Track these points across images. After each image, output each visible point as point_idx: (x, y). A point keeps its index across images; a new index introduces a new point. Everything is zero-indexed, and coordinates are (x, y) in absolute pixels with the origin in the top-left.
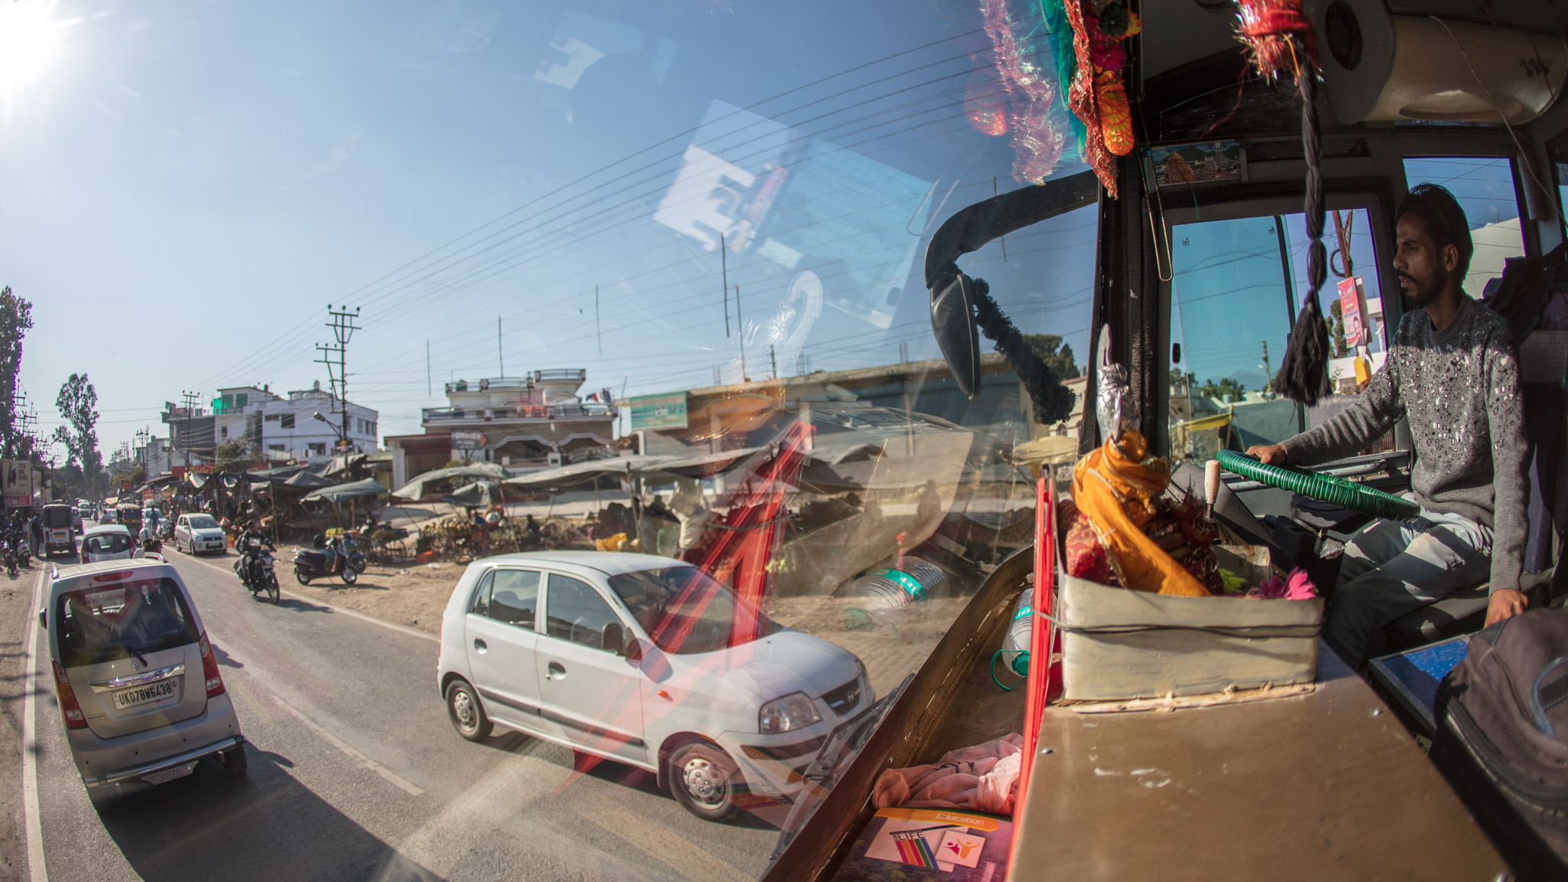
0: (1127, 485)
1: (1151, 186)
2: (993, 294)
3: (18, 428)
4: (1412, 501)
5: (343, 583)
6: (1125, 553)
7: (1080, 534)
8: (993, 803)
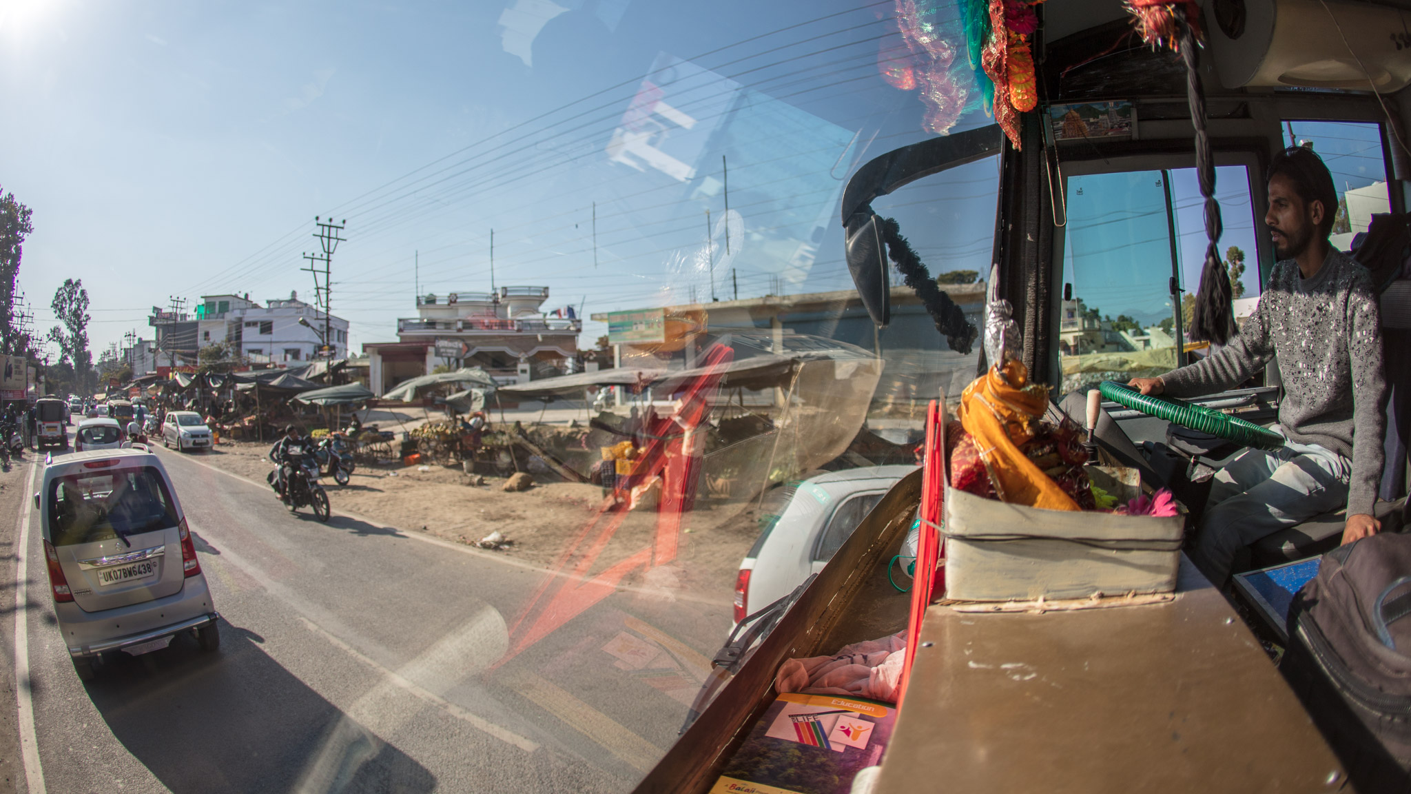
0: (1008, 409)
1: (1049, 140)
2: (903, 232)
3: (15, 326)
4: (1279, 432)
5: (336, 484)
6: (1004, 469)
7: (964, 451)
8: (883, 692)
